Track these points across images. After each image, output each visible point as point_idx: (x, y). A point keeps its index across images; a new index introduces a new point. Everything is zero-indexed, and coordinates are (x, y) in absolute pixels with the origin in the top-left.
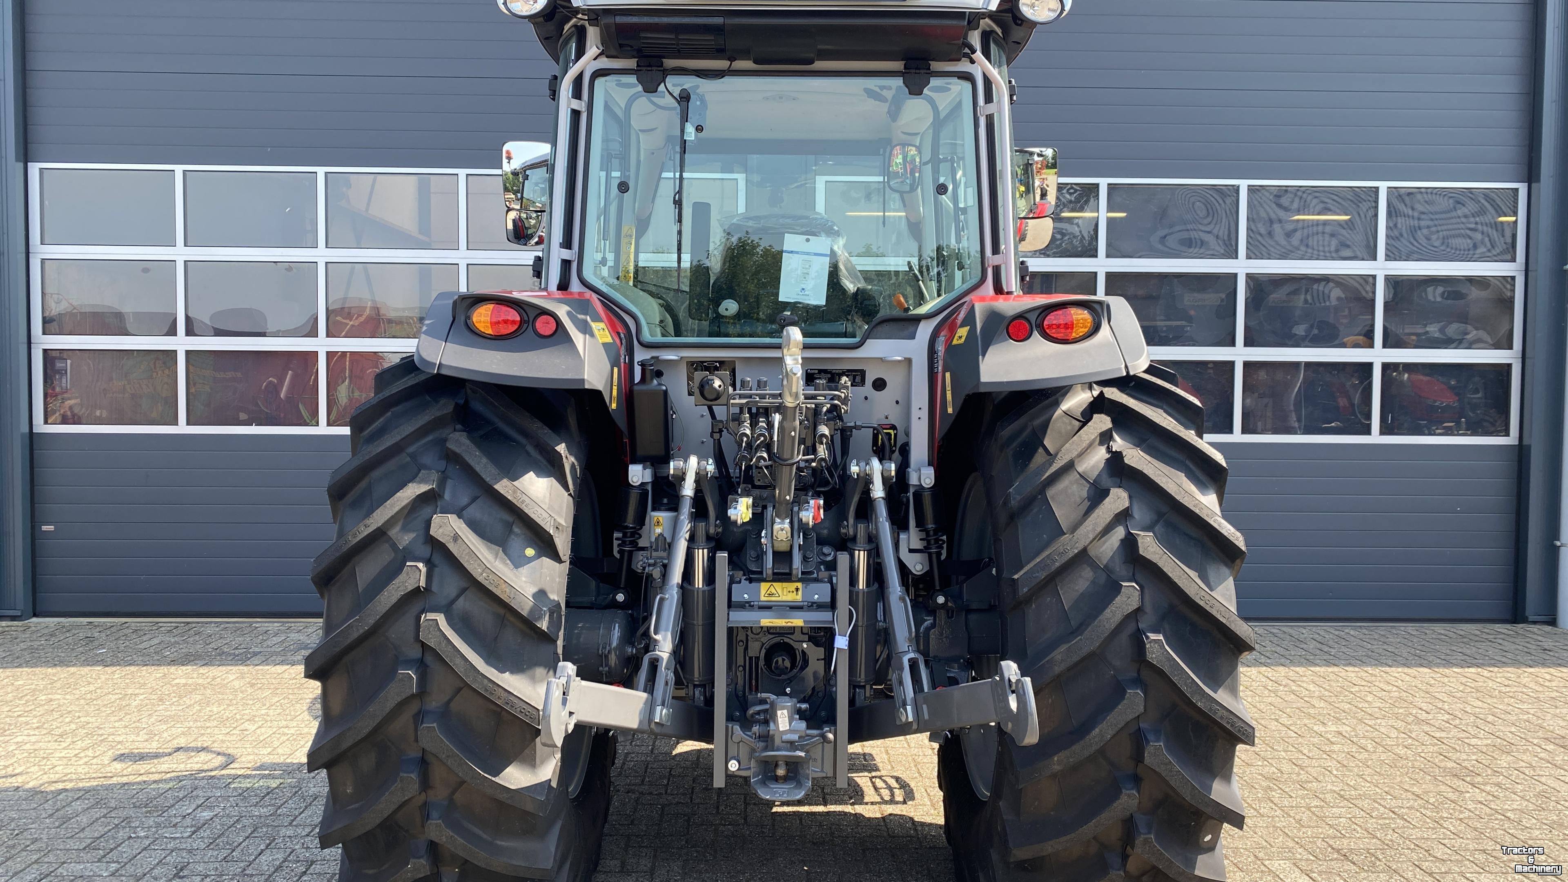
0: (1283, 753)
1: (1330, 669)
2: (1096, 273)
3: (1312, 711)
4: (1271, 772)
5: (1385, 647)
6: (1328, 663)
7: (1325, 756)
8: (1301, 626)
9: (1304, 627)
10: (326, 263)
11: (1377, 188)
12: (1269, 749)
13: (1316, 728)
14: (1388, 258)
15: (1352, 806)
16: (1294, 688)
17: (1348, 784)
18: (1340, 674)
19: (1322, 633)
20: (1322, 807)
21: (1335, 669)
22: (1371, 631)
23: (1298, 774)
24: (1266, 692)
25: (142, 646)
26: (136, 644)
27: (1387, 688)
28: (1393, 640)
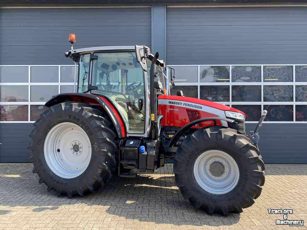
0: (283, 198)
1: (289, 176)
2: (229, 86)
3: (287, 186)
4: (281, 203)
5: (300, 170)
6: (288, 174)
7: (294, 199)
8: (279, 165)
9: (280, 165)
10: (61, 86)
11: (293, 66)
12: (279, 197)
13: (289, 191)
14: (296, 81)
15: (304, 213)
16: (281, 180)
17: (302, 207)
18: (292, 177)
19: (284, 167)
20: (297, 213)
21: (290, 176)
22: (296, 166)
23: (288, 204)
24: (275, 181)
25: (17, 170)
26: (16, 169)
27: (304, 180)
28: (301, 168)
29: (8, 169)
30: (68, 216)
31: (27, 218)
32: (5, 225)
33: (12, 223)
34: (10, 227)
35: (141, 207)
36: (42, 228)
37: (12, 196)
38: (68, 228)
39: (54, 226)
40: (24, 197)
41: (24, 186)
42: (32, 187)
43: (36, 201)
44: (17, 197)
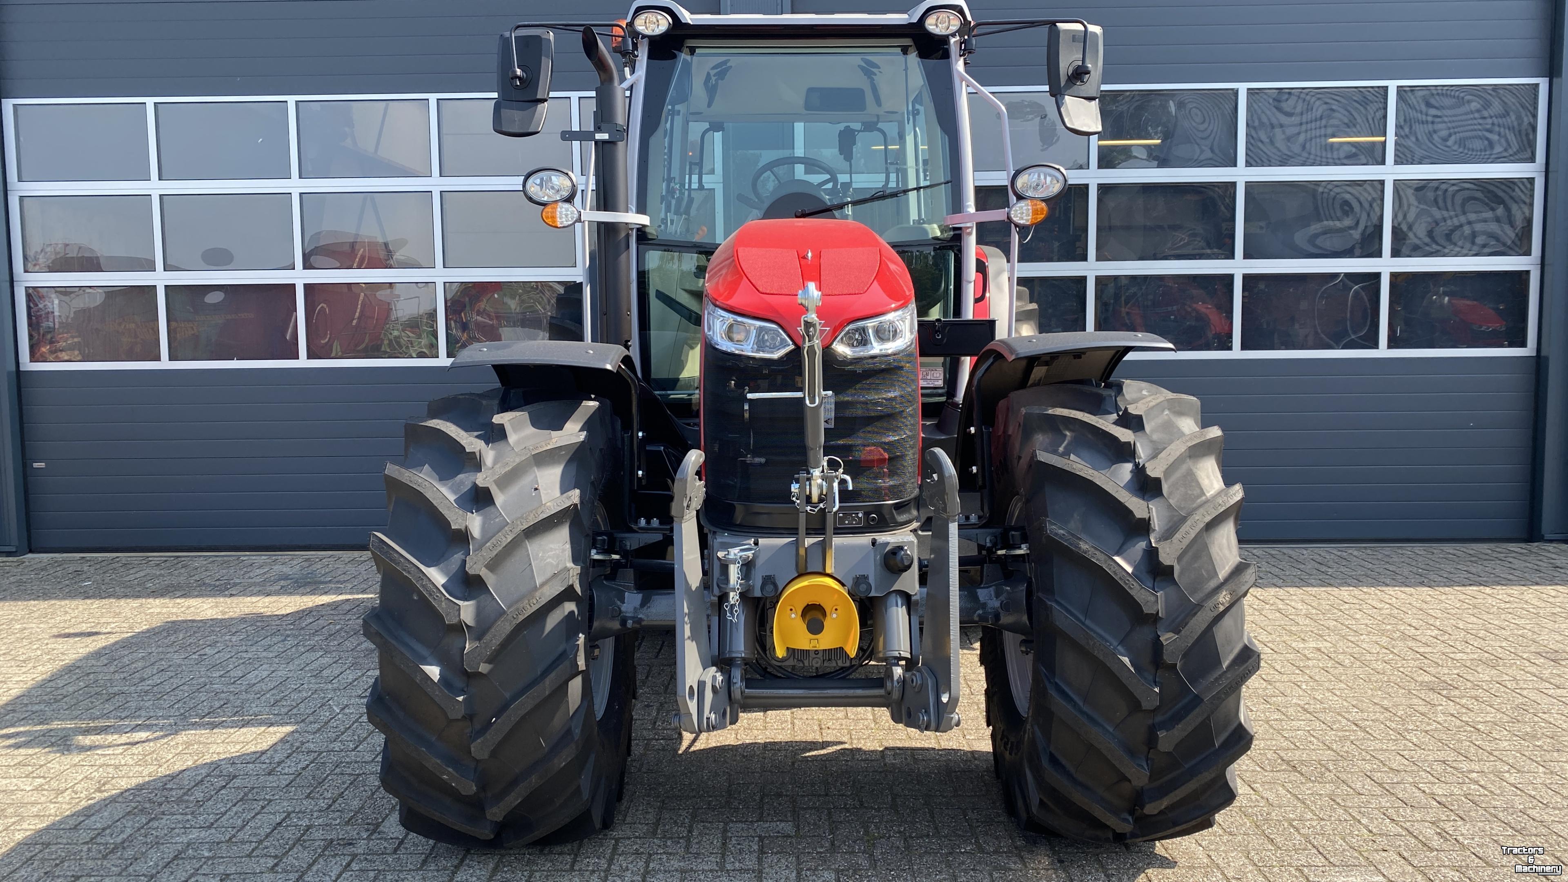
1: (1323, 589)
2: (1087, 185)
3: (1294, 628)
5: (1386, 567)
6: (1323, 583)
7: (1297, 672)
8: (1303, 548)
9: (1306, 549)
10: (301, 194)
11: (1386, 88)
13: (1294, 645)
14: (1398, 161)
15: (1314, 719)
16: (1281, 606)
17: (1315, 698)
18: (1333, 593)
19: (1324, 554)
20: (1282, 720)
22: (1376, 551)
23: (1265, 689)
25: (127, 579)
26: (122, 577)
27: (1379, 605)
28: (1396, 560)
29: (84, 576)
30: (359, 737)
31: (196, 746)
32: (110, 770)
33: (136, 764)
34: (131, 774)
35: (657, 705)
36: (257, 775)
37: (122, 676)
38: (359, 775)
39: (304, 769)
40: (172, 677)
41: (166, 638)
42: (201, 642)
43: (223, 692)
44: (143, 680)
